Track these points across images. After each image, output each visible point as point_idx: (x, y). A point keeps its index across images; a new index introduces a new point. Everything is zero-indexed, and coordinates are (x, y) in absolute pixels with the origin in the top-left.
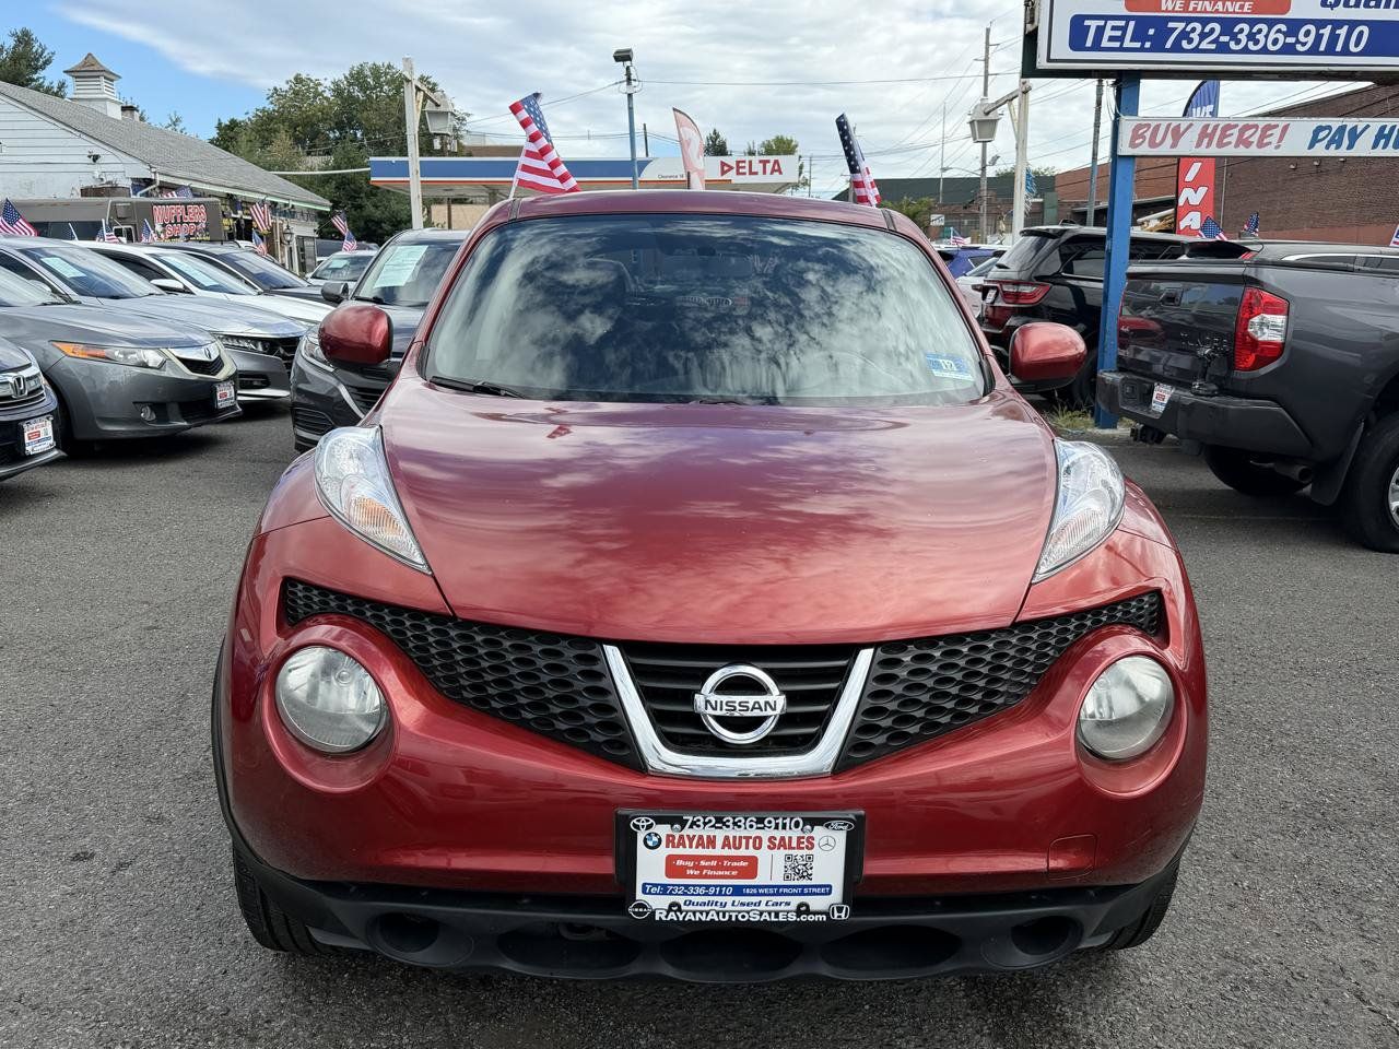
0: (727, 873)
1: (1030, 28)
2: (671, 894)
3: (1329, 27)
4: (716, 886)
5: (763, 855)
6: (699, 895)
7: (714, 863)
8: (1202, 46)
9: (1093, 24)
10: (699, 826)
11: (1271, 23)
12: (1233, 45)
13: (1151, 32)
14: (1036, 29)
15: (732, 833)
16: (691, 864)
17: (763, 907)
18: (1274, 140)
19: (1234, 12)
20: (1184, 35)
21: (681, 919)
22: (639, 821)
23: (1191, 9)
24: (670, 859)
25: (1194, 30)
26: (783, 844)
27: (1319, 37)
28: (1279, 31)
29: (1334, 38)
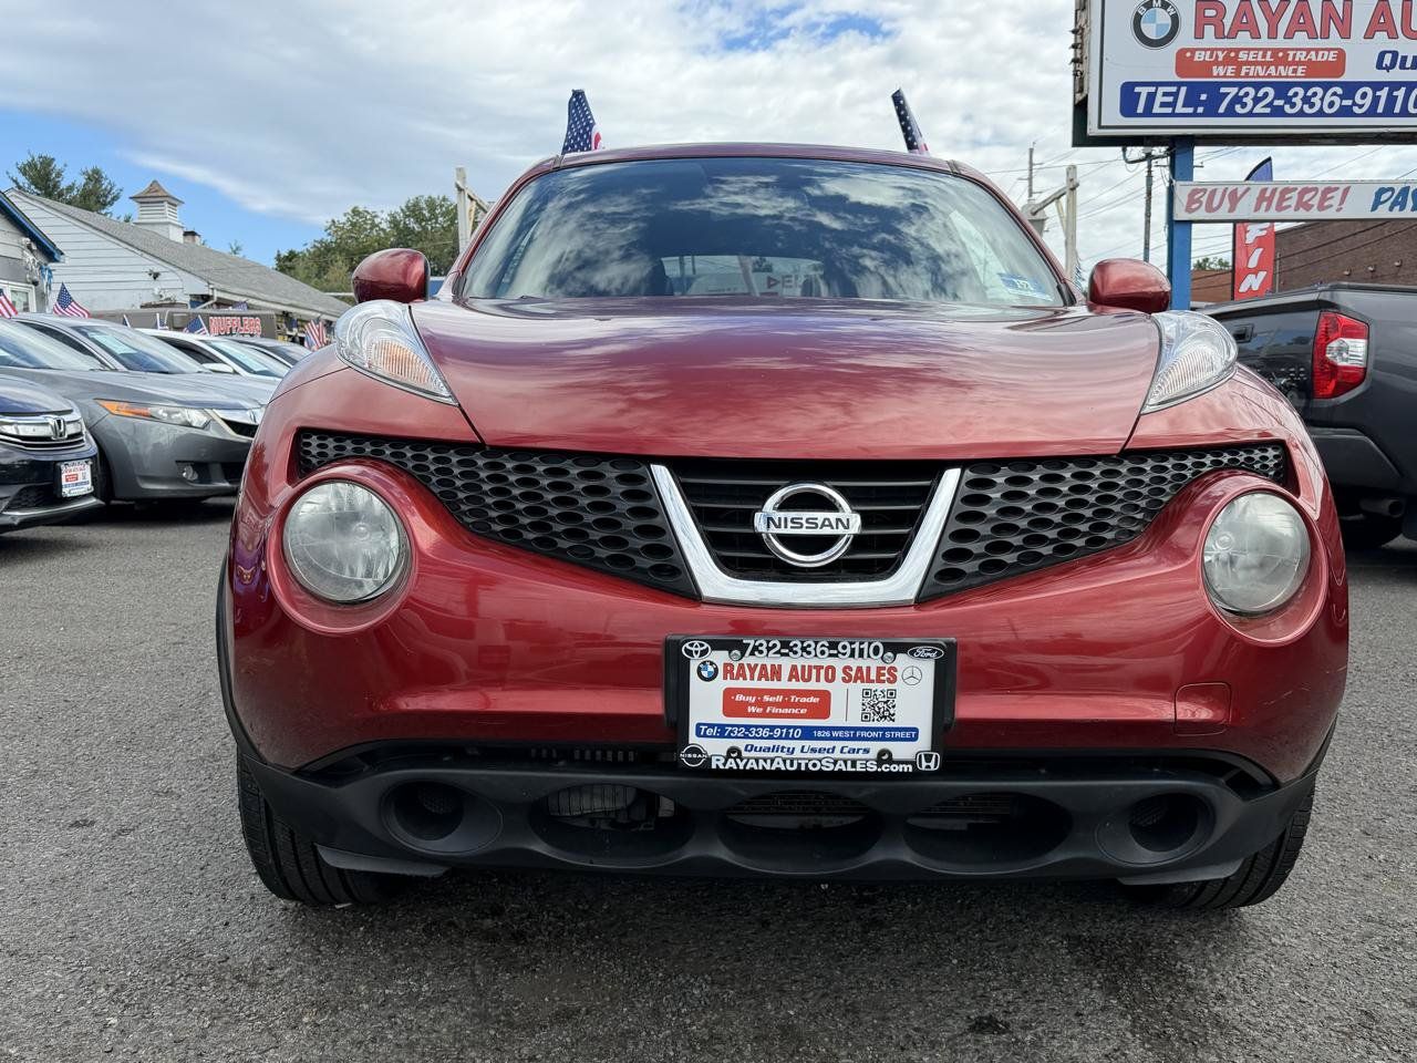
0: (795, 711)
1: (1079, 97)
2: (729, 737)
3: (1386, 89)
4: (782, 727)
5: (837, 689)
6: (762, 738)
7: (779, 699)
8: (1257, 110)
9: (1144, 91)
10: (761, 652)
11: (1326, 87)
12: (1287, 108)
13: (1204, 97)
14: (1086, 98)
15: (800, 661)
16: (752, 699)
17: (837, 754)
18: (1335, 202)
19: (1287, 77)
20: (1237, 99)
21: (741, 767)
22: (691, 645)
23: (1243, 74)
24: (729, 694)
25: (1247, 94)
26: (861, 675)
27: (1376, 100)
28: (1335, 94)
29: (1391, 100)
